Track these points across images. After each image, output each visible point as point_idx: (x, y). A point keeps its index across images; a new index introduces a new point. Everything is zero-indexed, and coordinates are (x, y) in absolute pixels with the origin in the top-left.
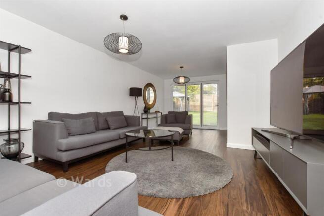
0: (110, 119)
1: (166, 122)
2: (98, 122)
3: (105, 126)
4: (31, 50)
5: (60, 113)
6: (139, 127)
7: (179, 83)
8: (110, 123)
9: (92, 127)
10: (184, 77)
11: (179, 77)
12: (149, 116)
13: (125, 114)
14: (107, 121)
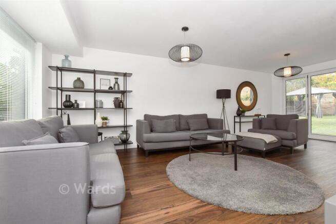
0: (190, 121)
1: (260, 128)
2: (180, 123)
3: (187, 127)
4: (132, 74)
5: (150, 115)
6: (221, 130)
7: (283, 77)
8: (191, 125)
9: (173, 127)
10: (292, 67)
11: (283, 68)
12: (243, 120)
13: (209, 117)
14: (188, 123)
